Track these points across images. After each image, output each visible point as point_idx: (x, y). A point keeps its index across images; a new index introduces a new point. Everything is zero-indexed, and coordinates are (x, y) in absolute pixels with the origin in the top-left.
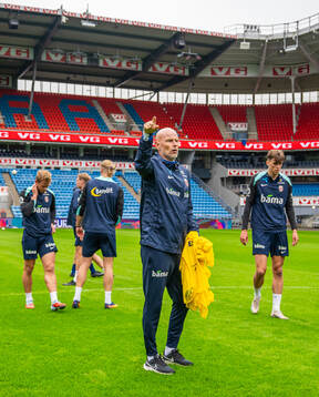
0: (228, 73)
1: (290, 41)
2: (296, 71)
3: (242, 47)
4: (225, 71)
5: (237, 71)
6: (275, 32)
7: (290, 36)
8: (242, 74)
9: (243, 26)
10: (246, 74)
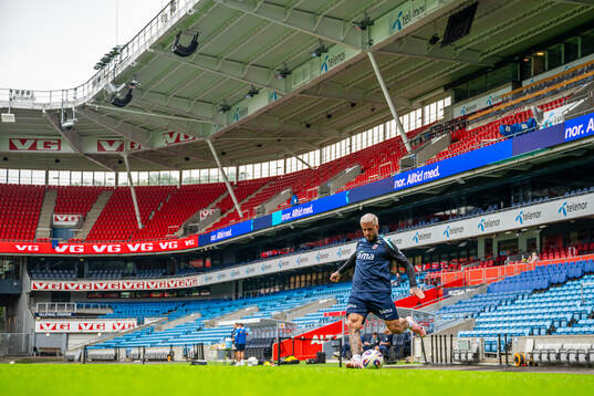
0: (34, 146)
2: (128, 147)
3: (4, 120)
4: (29, 144)
5: (46, 145)
6: (53, 100)
7: (69, 106)
8: (54, 149)
9: (8, 92)
10: (59, 149)
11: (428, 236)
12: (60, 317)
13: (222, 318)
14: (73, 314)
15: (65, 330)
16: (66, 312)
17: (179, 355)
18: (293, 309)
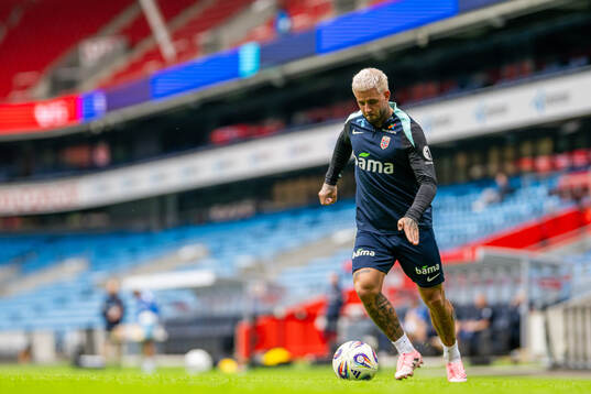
11: (564, 98)
13: (134, 271)
17: (44, 349)
18: (283, 255)
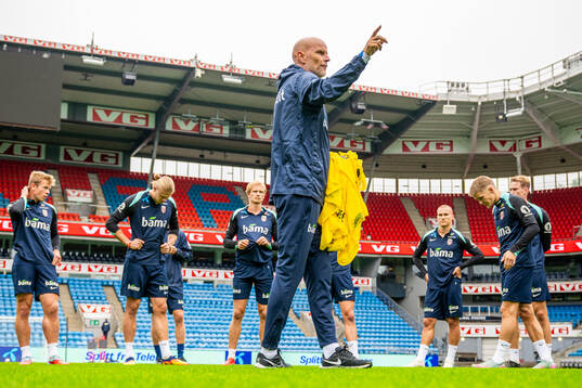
0: (426, 148)
1: (513, 104)
2: (522, 146)
3: (445, 112)
4: (421, 146)
5: (439, 146)
6: (491, 91)
8: (446, 150)
9: (445, 84)
10: (452, 150)
12: (475, 321)
14: (487, 318)
15: (481, 334)
16: (480, 316)
